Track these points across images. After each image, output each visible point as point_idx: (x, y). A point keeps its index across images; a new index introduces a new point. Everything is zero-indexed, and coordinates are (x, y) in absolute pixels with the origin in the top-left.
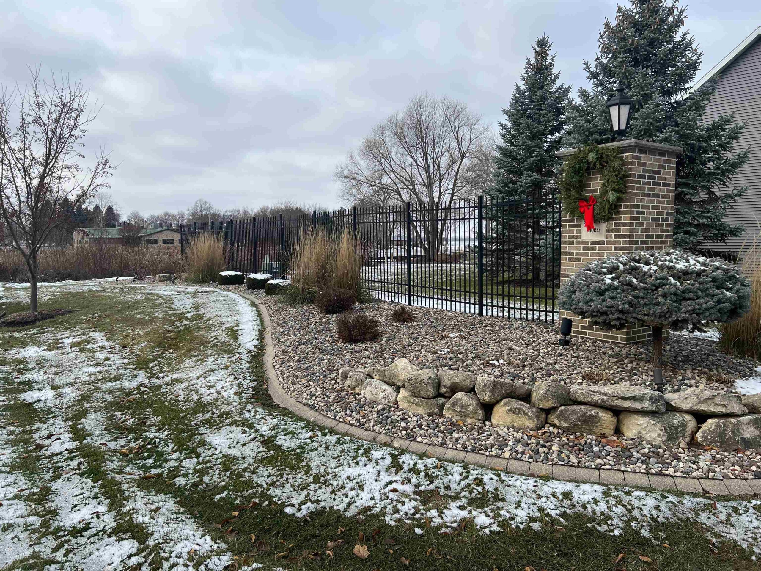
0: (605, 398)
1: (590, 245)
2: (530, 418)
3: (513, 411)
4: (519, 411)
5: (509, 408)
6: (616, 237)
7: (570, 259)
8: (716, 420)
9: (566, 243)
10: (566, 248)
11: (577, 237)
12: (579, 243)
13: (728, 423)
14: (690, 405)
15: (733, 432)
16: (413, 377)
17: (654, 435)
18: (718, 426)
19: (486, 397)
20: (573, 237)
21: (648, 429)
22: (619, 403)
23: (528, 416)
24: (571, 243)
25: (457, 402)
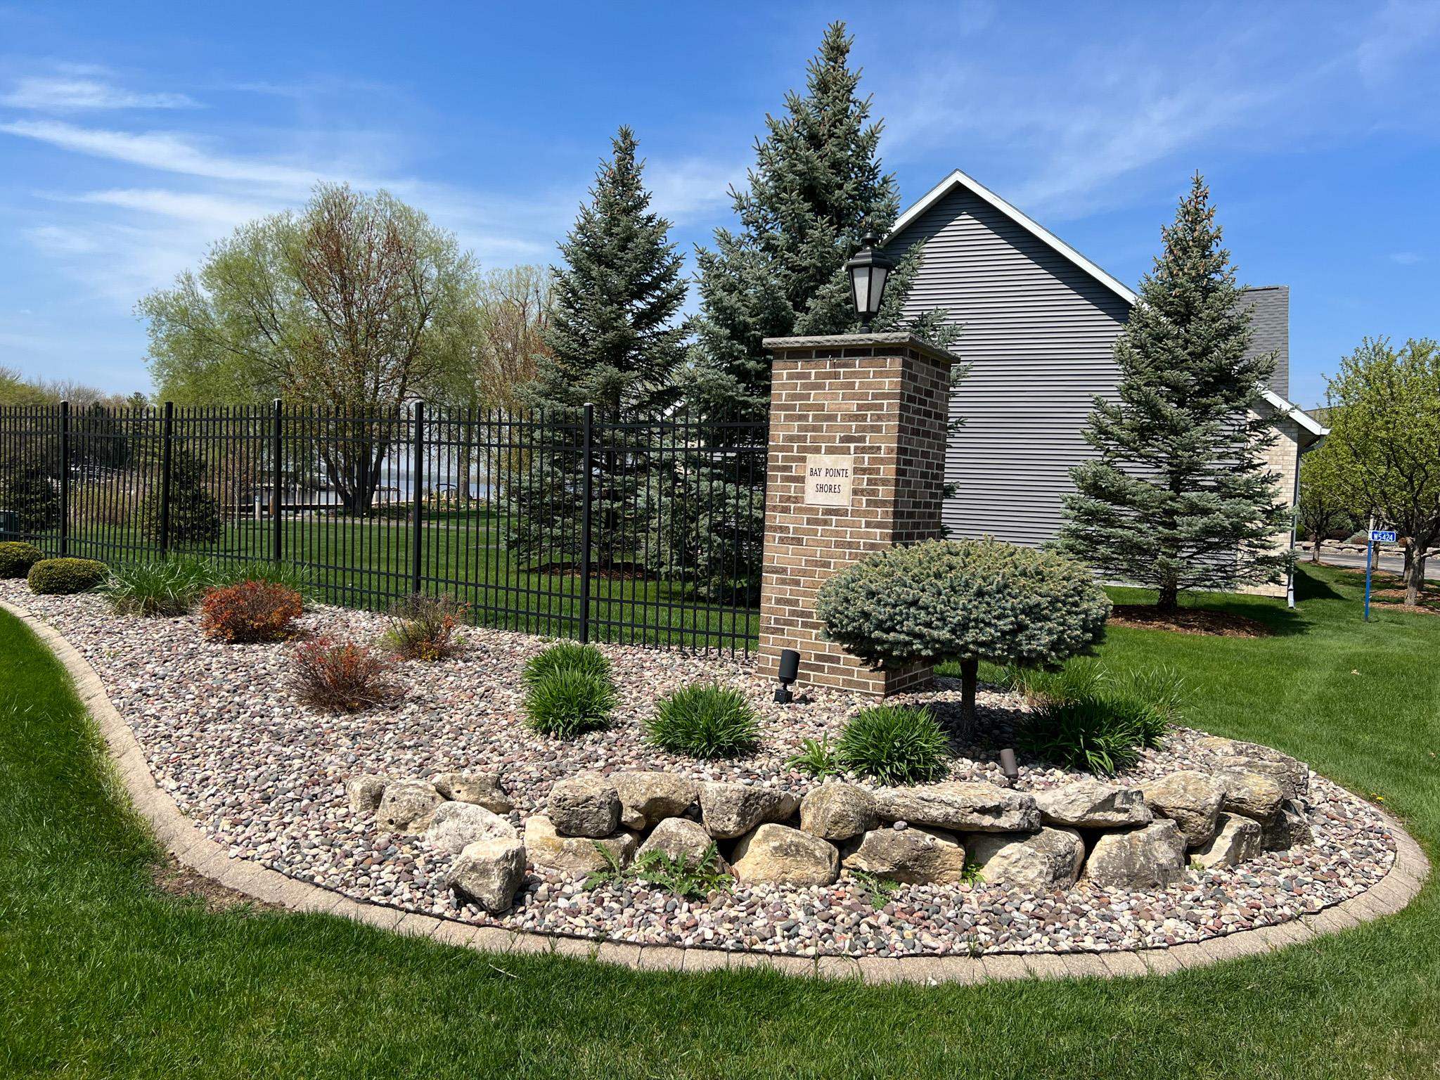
0: (951, 811)
1: (820, 516)
2: (818, 862)
3: (783, 851)
4: (798, 851)
5: (777, 844)
6: (869, 503)
7: (782, 540)
8: (1117, 837)
9: (774, 508)
10: (774, 518)
11: (797, 500)
12: (800, 510)
13: (1135, 841)
14: (1079, 814)
15: (1145, 856)
16: (569, 795)
17: (1032, 874)
18: (1121, 847)
19: (731, 825)
20: (789, 499)
21: (1021, 863)
22: (975, 818)
23: (815, 857)
24: (786, 510)
25: (668, 840)
